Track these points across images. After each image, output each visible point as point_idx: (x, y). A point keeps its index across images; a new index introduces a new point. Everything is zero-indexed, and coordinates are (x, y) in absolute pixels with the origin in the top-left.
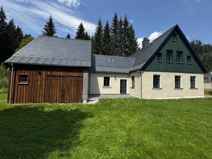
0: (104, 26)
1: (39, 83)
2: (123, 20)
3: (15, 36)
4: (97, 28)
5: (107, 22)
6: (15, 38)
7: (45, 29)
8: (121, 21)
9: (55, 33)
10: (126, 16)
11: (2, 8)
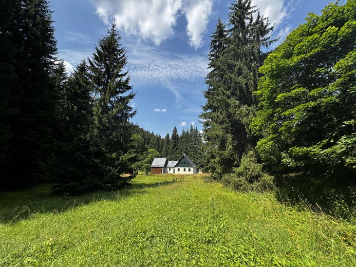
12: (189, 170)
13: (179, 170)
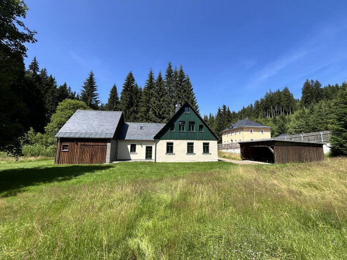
0: (156, 77)
1: (75, 150)
2: (178, 70)
3: (48, 89)
4: (148, 81)
5: (160, 74)
6: (46, 91)
7: (84, 87)
8: (176, 73)
9: (95, 90)
10: (181, 66)
11: (35, 59)
12: (206, 149)
13: (170, 148)
